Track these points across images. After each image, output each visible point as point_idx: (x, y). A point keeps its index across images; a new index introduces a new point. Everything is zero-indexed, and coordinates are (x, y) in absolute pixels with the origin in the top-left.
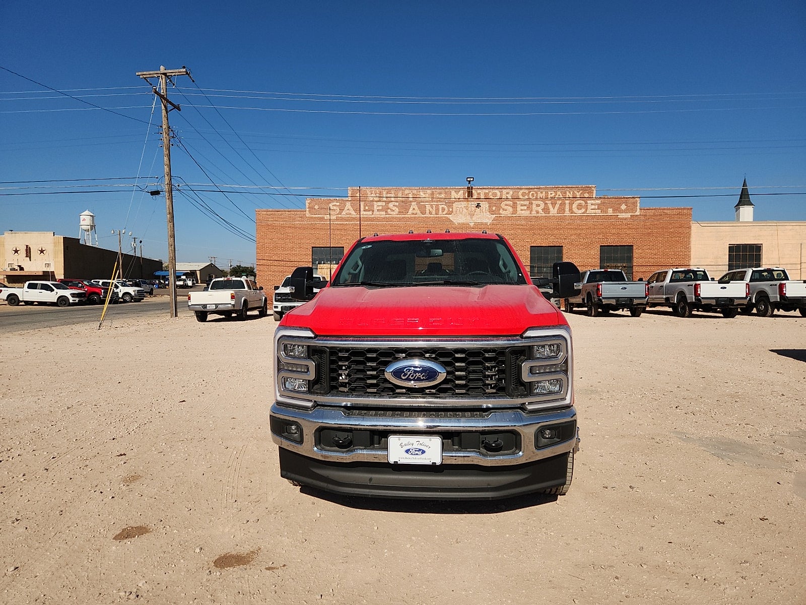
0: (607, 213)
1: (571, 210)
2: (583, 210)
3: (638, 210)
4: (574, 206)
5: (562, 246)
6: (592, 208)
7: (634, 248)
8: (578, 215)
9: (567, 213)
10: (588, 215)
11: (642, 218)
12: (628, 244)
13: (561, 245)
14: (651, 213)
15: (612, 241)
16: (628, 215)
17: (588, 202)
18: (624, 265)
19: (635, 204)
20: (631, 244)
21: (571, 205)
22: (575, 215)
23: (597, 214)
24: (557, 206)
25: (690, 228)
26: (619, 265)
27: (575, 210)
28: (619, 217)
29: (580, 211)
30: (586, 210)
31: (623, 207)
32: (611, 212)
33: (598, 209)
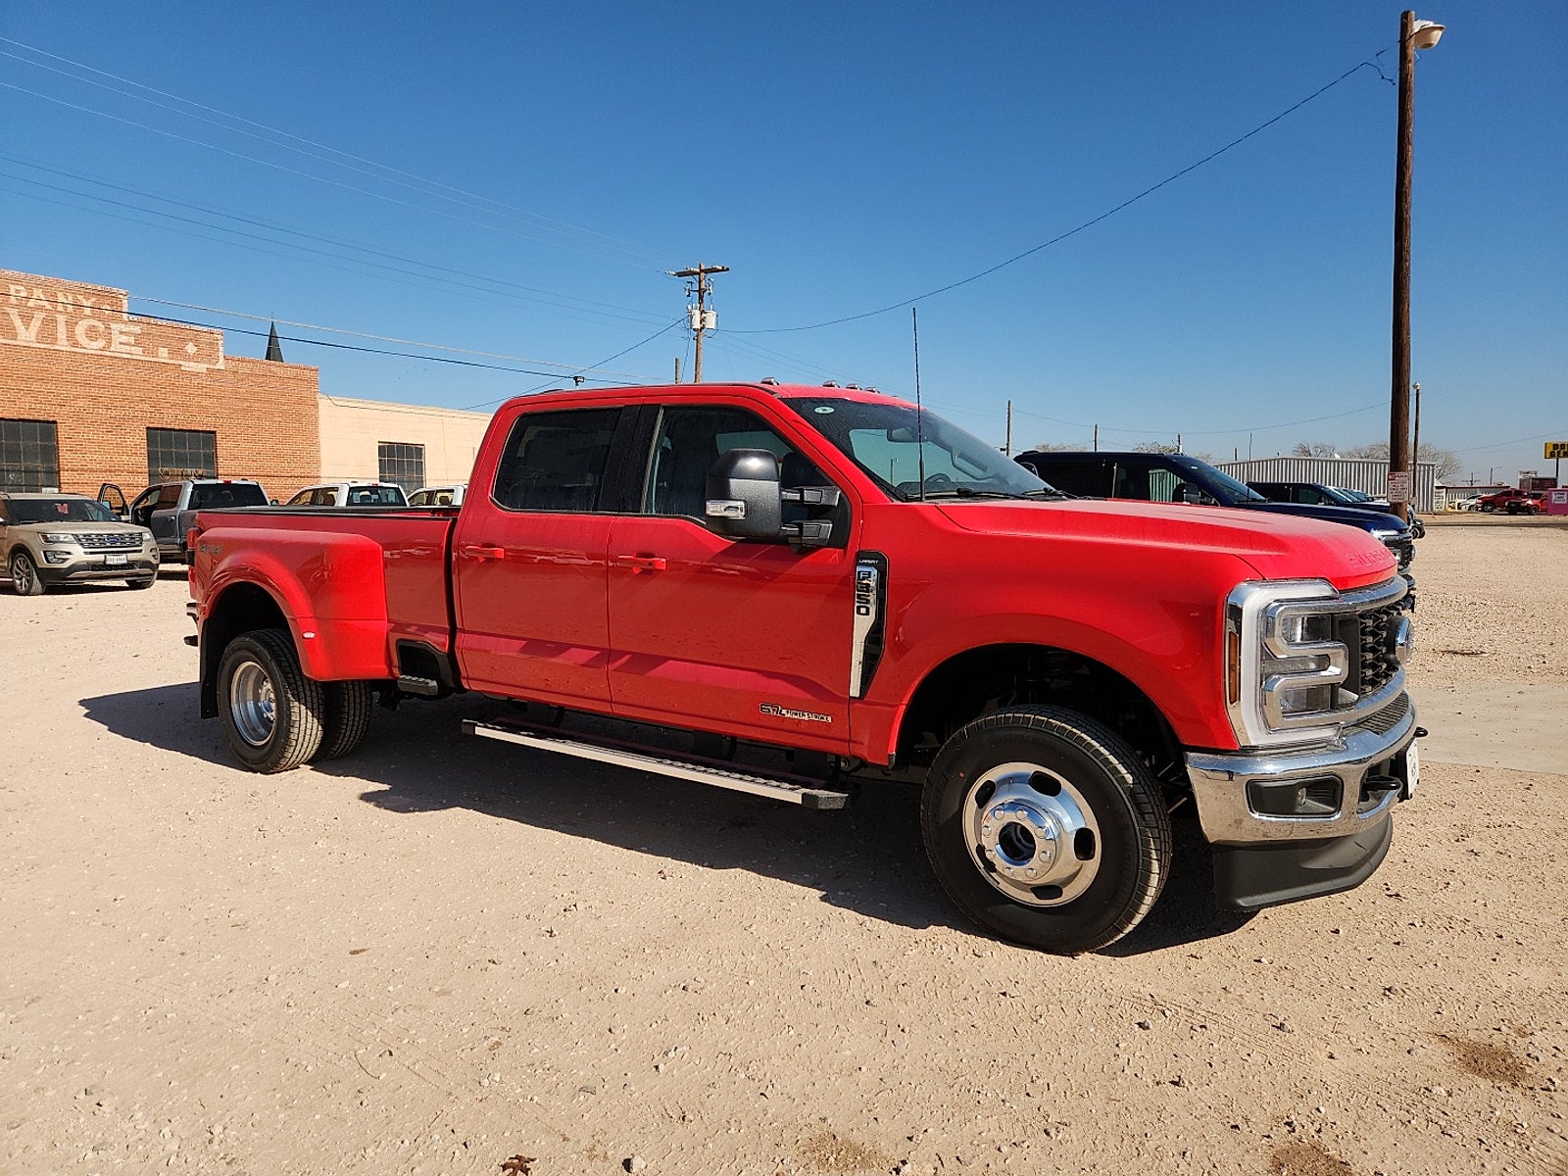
0: (157, 357)
1: (71, 337)
2: (101, 343)
3: (222, 359)
4: (80, 329)
5: (55, 422)
6: (123, 339)
7: (219, 436)
8: (90, 352)
9: (63, 344)
10: (112, 354)
11: (231, 376)
12: (204, 428)
13: (51, 419)
14: (244, 369)
15: (170, 419)
16: (202, 367)
17: (113, 326)
18: (200, 472)
19: (213, 344)
20: (213, 429)
21: (71, 325)
22: (82, 351)
23: (135, 357)
24: (36, 324)
25: (316, 406)
26: (189, 471)
27: (82, 340)
28: (183, 368)
29: (95, 345)
30: (109, 343)
31: (191, 348)
32: (166, 355)
33: (137, 344)
